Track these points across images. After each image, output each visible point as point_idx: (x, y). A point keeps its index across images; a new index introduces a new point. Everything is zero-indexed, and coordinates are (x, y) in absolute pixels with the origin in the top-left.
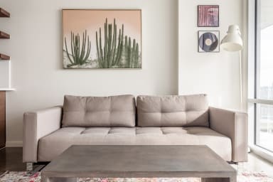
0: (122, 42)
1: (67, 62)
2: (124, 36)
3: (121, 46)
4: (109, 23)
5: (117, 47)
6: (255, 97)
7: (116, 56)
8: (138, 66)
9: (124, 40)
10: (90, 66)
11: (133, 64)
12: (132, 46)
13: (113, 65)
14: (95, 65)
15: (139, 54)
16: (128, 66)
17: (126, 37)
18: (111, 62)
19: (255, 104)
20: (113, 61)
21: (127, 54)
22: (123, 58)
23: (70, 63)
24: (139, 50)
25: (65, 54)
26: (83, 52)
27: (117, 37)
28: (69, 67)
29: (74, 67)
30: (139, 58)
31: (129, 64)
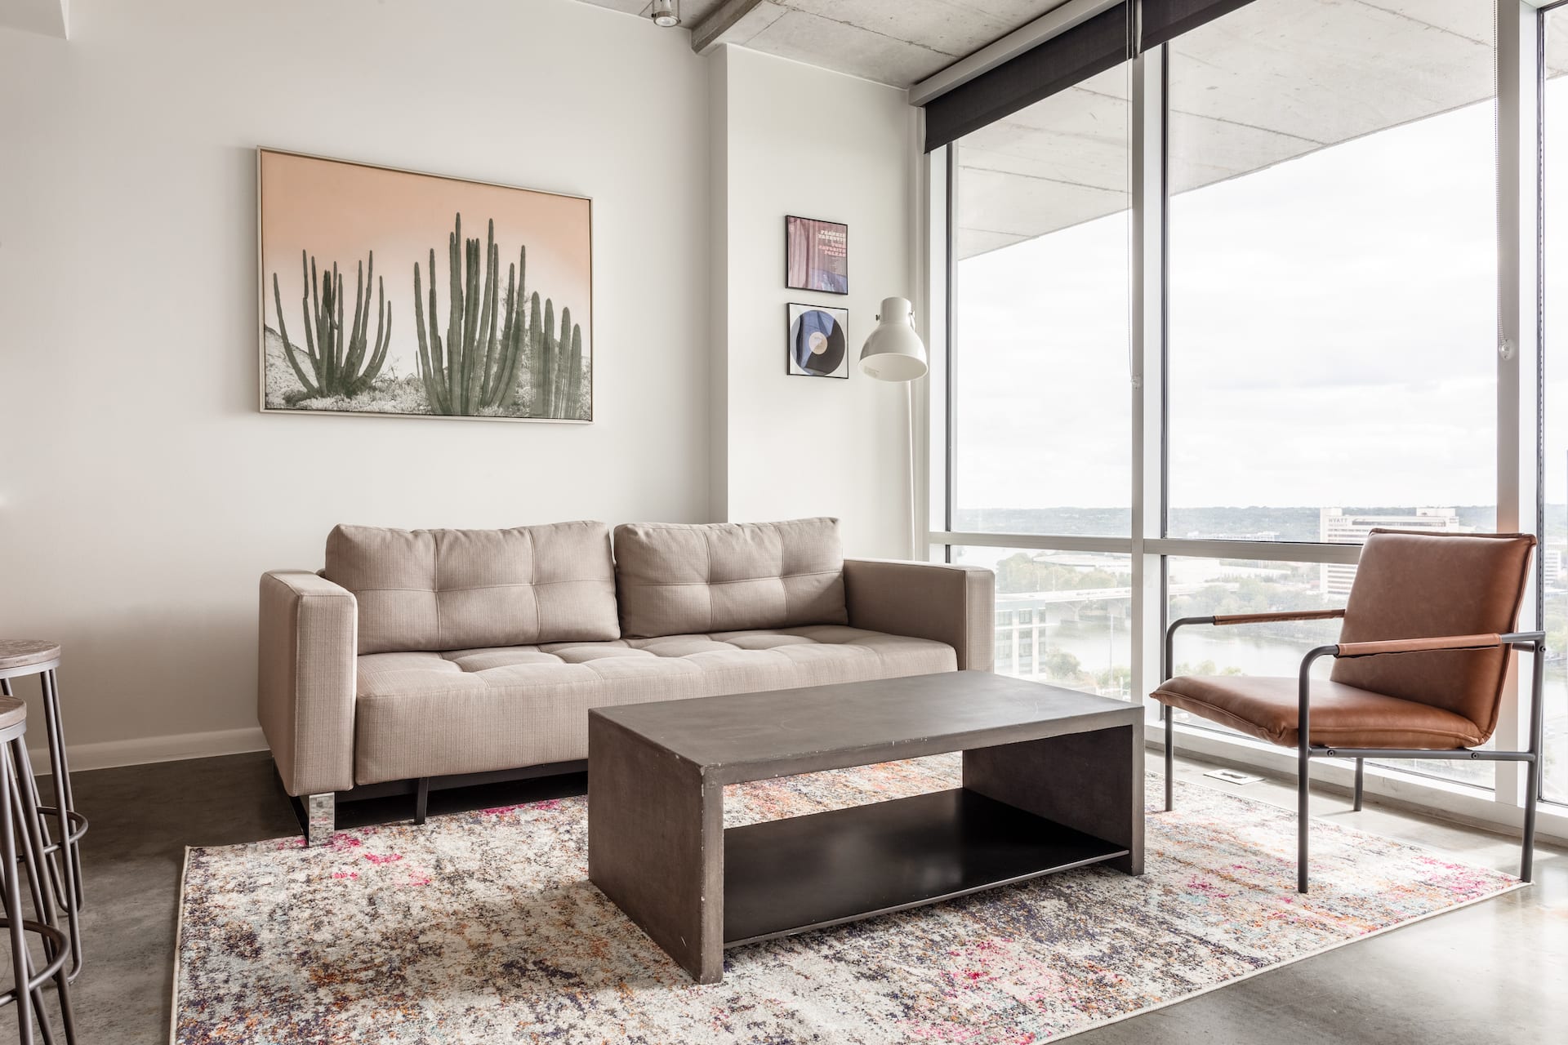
0: (520, 314)
1: (283, 381)
2: (528, 293)
3: (514, 332)
4: (468, 233)
5: (499, 335)
6: (948, 529)
7: (495, 369)
8: (579, 412)
9: (528, 308)
10: (388, 406)
11: (563, 405)
12: (557, 335)
13: (484, 403)
14: (410, 399)
15: (585, 363)
16: (541, 411)
17: (535, 297)
18: (476, 394)
19: (948, 547)
20: (484, 388)
21: (537, 364)
22: (525, 376)
23: (299, 387)
24: (585, 351)
25: (274, 347)
26: (358, 343)
27: (502, 294)
28: (293, 402)
29: (316, 403)
30: (585, 382)
31: (546, 403)
